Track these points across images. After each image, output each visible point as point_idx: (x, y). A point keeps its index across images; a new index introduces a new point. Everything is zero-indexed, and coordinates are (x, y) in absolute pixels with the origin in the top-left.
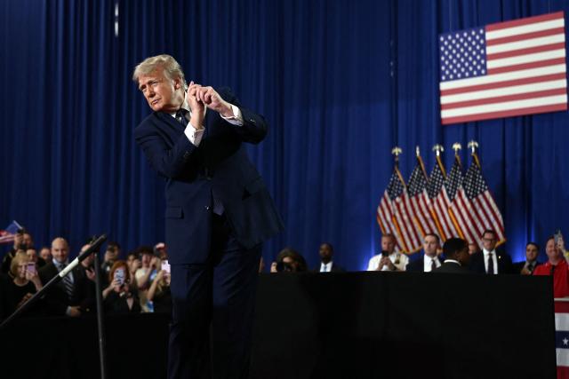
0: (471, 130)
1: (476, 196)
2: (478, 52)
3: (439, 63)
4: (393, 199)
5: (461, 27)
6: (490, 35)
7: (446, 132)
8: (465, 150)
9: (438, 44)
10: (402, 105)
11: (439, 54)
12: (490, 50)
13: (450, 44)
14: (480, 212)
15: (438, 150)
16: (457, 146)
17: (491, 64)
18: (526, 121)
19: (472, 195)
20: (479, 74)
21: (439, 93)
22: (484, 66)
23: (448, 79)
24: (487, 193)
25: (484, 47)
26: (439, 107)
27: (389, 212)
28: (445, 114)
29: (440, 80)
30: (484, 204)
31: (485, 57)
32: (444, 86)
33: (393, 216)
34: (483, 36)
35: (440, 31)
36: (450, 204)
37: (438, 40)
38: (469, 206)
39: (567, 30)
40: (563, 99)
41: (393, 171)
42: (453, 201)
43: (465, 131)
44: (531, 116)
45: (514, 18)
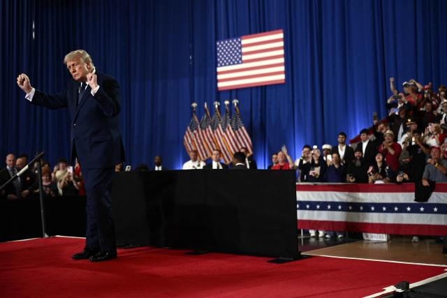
0: (234, 94)
1: (237, 129)
2: (238, 51)
3: (216, 57)
4: (192, 131)
5: (228, 37)
6: (244, 42)
7: (220, 95)
8: (231, 105)
9: (216, 46)
10: (196, 80)
11: (216, 52)
12: (244, 50)
13: (223, 46)
14: (239, 138)
15: (216, 105)
16: (227, 102)
17: (244, 58)
18: (263, 88)
19: (235, 129)
20: (238, 63)
21: (216, 73)
22: (241, 59)
23: (221, 66)
24: (243, 128)
25: (240, 48)
26: (217, 81)
27: (191, 139)
28: (220, 85)
29: (216, 66)
30: (242, 134)
31: (241, 54)
32: (219, 69)
33: (192, 141)
34: (240, 42)
35: (217, 39)
36: (223, 134)
37: (216, 43)
38: (233, 135)
39: (285, 39)
40: (282, 77)
41: (192, 116)
42: (225, 132)
43: (231, 94)
44: (265, 86)
45: (257, 32)
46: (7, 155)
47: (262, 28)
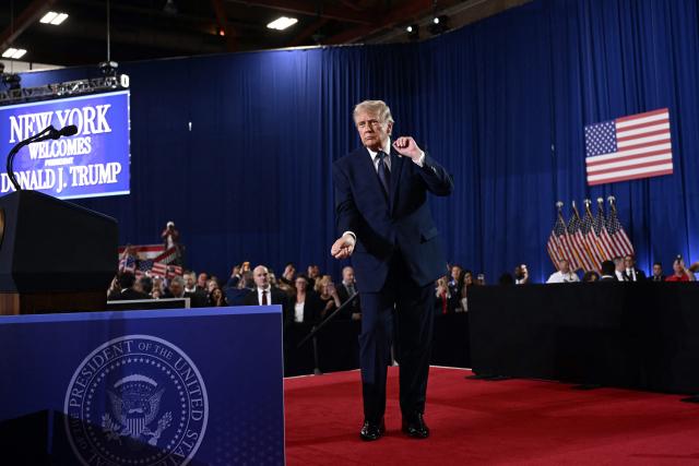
0: (608, 190)
1: (614, 233)
2: (611, 137)
3: (585, 145)
4: (558, 236)
5: (599, 121)
6: (618, 126)
7: (591, 191)
8: (605, 202)
9: (584, 132)
10: (559, 173)
11: (584, 139)
12: (619, 135)
13: (592, 132)
14: (618, 244)
15: (587, 203)
16: (600, 200)
17: (620, 145)
18: (645, 182)
19: (612, 232)
20: (612, 151)
21: (585, 165)
22: (615, 146)
23: (591, 155)
24: (622, 231)
25: (615, 133)
26: (586, 174)
27: (556, 245)
28: (590, 179)
29: (586, 156)
30: (620, 239)
31: (615, 140)
32: (588, 160)
33: (558, 248)
34: (614, 126)
35: (585, 123)
36: (597, 239)
37: (583, 129)
38: (610, 239)
39: (671, 120)
40: (670, 166)
41: (556, 219)
42: (599, 236)
43: (604, 189)
44: (648, 178)
45: (634, 113)
46: (343, 267)
47: (642, 108)
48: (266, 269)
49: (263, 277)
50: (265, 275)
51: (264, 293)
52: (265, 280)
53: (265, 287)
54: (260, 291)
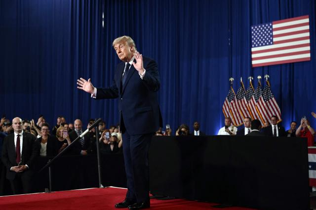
0: (266, 70)
1: (268, 100)
2: (269, 34)
3: (251, 39)
4: (230, 101)
5: (261, 23)
6: (274, 26)
7: (254, 70)
8: (263, 79)
9: (251, 30)
10: (234, 59)
11: (251, 35)
12: (275, 33)
14: (270, 107)
15: (250, 79)
16: (259, 77)
17: (275, 40)
18: (291, 65)
19: (266, 100)
20: (270, 44)
21: (251, 53)
22: (272, 40)
23: (255, 46)
24: (273, 99)
25: (272, 32)
26: (251, 59)
27: (228, 107)
28: (254, 62)
29: (251, 47)
30: (272, 103)
31: (272, 36)
32: (253, 50)
33: (230, 109)
34: (271, 27)
35: (251, 25)
36: (256, 104)
37: (251, 28)
38: (265, 104)
39: (310, 24)
40: (308, 55)
41: (230, 89)
42: (258, 102)
43: (263, 70)
44: (293, 63)
45: (286, 18)
46: (75, 120)
47: (290, 14)
48: (21, 120)
49: (18, 125)
50: (20, 123)
51: (19, 136)
52: (19, 127)
53: (19, 132)
54: (16, 134)
